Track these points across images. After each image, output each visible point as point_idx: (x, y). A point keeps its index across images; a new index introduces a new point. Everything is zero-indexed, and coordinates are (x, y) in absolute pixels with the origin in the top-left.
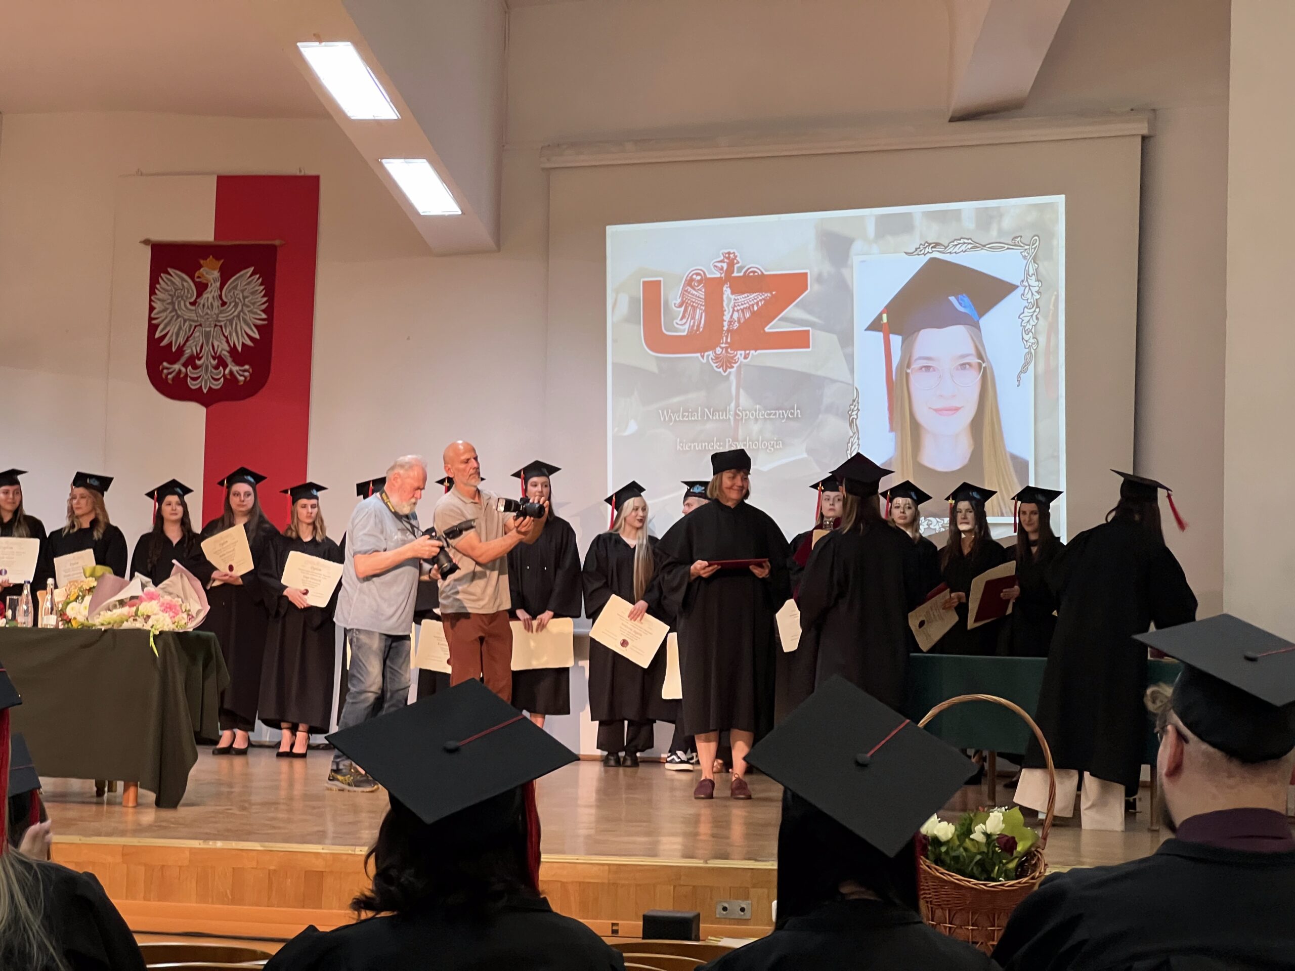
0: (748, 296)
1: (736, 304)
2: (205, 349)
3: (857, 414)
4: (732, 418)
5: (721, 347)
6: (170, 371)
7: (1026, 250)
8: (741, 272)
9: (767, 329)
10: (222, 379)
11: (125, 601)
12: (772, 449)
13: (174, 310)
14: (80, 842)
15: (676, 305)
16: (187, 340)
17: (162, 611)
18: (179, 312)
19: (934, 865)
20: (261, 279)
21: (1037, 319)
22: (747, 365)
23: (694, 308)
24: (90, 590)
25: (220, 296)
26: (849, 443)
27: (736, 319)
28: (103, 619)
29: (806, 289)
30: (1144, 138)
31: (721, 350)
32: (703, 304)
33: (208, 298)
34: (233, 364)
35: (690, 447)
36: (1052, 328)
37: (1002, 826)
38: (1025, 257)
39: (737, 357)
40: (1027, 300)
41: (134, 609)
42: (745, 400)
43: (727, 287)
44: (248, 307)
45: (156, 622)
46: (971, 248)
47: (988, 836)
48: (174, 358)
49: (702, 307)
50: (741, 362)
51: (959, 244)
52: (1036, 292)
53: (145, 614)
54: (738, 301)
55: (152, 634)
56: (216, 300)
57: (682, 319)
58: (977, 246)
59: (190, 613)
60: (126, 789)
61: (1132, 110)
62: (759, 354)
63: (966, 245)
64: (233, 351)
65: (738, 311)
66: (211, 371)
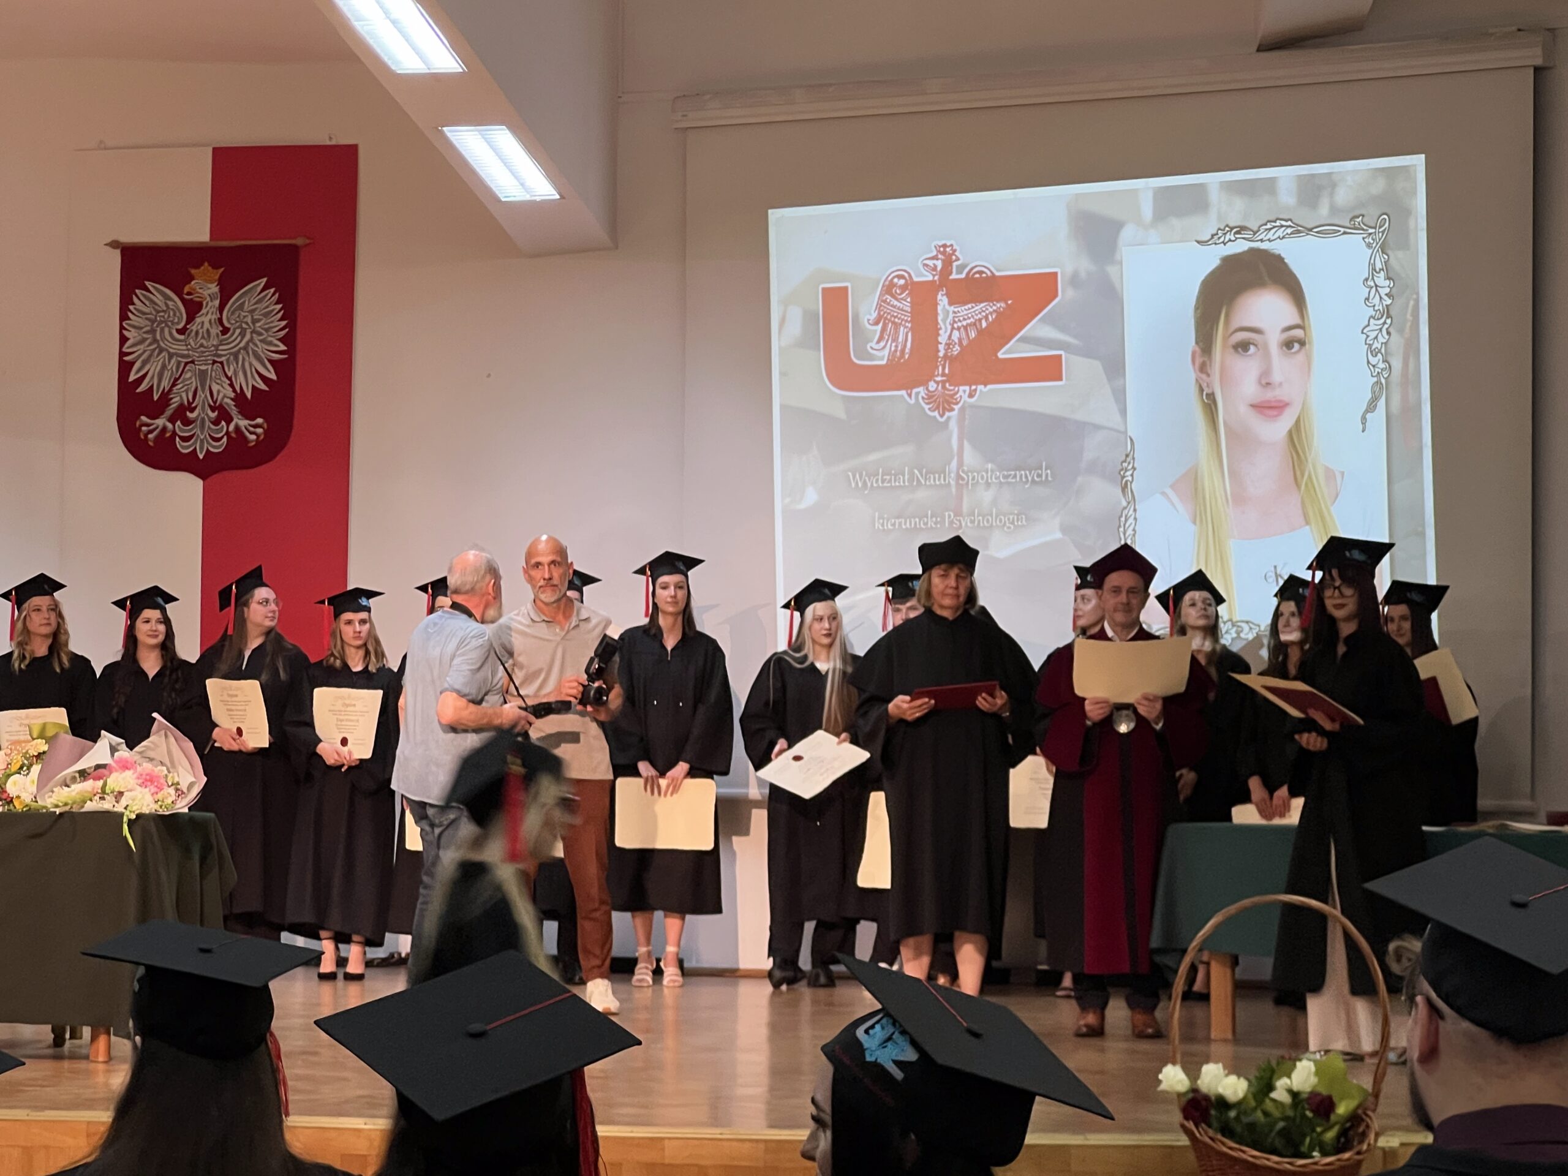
0: (973, 307)
1: (956, 320)
2: (200, 396)
3: (1132, 475)
4: (953, 483)
5: (935, 381)
6: (151, 428)
7: (1370, 234)
8: (961, 273)
9: (1001, 355)
10: (225, 439)
11: (88, 771)
12: (1012, 526)
13: (155, 341)
14: (27, 1118)
15: (870, 322)
16: (174, 385)
17: (140, 785)
18: (162, 344)
19: (1219, 1136)
20: (277, 295)
21: (1388, 333)
22: (972, 406)
23: (897, 326)
24: (39, 756)
25: (220, 320)
26: (1121, 516)
27: (957, 341)
28: (57, 799)
29: (1056, 296)
30: (1537, 69)
31: (935, 386)
32: (909, 319)
33: (203, 323)
34: (240, 417)
35: (894, 525)
36: (1412, 347)
37: (1314, 1080)
38: (1369, 246)
39: (958, 395)
40: (1374, 306)
41: (100, 783)
42: (970, 457)
43: (942, 295)
44: (260, 334)
45: (131, 802)
46: (1291, 234)
47: (1294, 1095)
48: (156, 408)
49: (907, 324)
50: (965, 401)
51: (1274, 227)
52: (1386, 295)
53: (117, 790)
54: (959, 314)
55: (125, 819)
56: (214, 326)
57: (878, 342)
58: (1299, 230)
59: (179, 787)
60: (94, 1038)
61: (1519, 30)
62: (991, 390)
63: (1283, 229)
64: (239, 398)
65: (959, 329)
66: (209, 427)
